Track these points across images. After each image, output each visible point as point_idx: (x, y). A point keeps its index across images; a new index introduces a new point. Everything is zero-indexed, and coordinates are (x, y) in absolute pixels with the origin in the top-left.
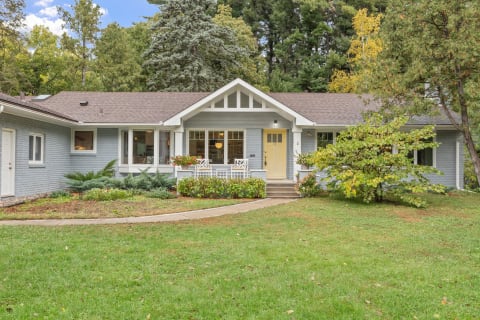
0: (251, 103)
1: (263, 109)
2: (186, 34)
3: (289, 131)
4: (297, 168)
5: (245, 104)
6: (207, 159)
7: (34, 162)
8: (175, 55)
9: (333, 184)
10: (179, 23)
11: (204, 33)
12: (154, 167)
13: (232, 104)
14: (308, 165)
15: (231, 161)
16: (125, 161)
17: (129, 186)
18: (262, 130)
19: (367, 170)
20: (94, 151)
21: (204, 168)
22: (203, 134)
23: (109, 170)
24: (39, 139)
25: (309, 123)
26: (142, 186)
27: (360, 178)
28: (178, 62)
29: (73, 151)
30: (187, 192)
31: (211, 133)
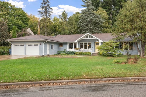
0: (91, 37)
1: (93, 38)
2: (87, 18)
5: (90, 38)
6: (83, 48)
7: (52, 49)
8: (84, 23)
12: (73, 50)
15: (88, 49)
16: (68, 49)
17: (67, 53)
18: (95, 43)
20: (63, 47)
21: (83, 50)
22: (83, 43)
23: (65, 51)
24: (53, 45)
25: (102, 41)
26: (70, 53)
28: (85, 25)
29: (59, 47)
30: (77, 54)
31: (84, 43)
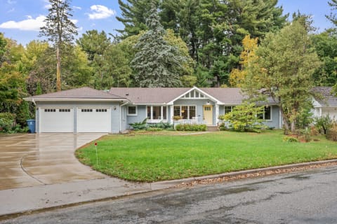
1: (204, 98)
2: (155, 52)
3: (214, 106)
4: (217, 120)
5: (197, 96)
8: (149, 63)
9: (231, 126)
10: (152, 46)
11: (165, 52)
13: (192, 96)
14: (222, 119)
15: (191, 118)
18: (203, 106)
19: (242, 120)
20: (136, 115)
22: (180, 107)
25: (221, 104)
27: (239, 123)
28: (151, 67)
29: (128, 115)
31: (183, 107)
